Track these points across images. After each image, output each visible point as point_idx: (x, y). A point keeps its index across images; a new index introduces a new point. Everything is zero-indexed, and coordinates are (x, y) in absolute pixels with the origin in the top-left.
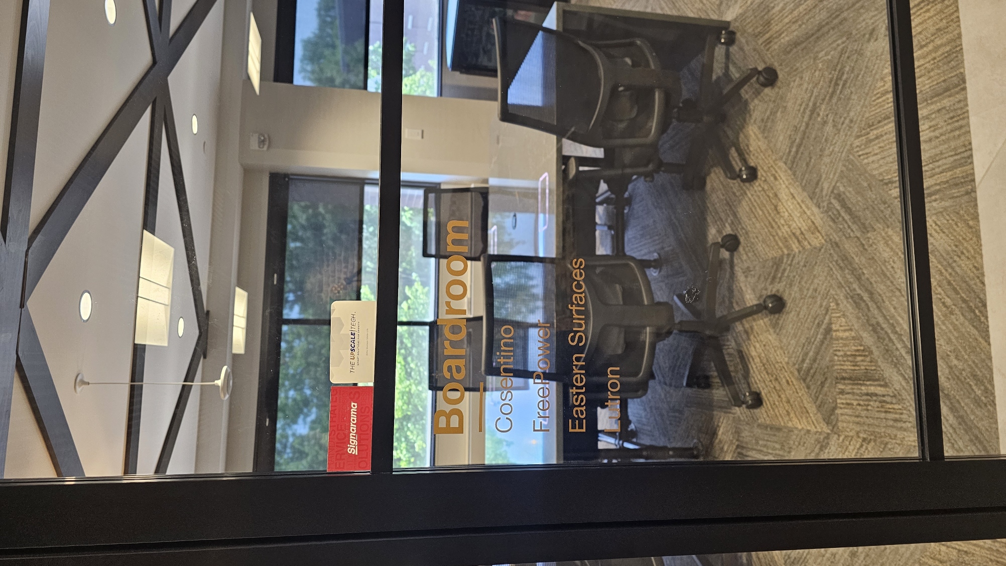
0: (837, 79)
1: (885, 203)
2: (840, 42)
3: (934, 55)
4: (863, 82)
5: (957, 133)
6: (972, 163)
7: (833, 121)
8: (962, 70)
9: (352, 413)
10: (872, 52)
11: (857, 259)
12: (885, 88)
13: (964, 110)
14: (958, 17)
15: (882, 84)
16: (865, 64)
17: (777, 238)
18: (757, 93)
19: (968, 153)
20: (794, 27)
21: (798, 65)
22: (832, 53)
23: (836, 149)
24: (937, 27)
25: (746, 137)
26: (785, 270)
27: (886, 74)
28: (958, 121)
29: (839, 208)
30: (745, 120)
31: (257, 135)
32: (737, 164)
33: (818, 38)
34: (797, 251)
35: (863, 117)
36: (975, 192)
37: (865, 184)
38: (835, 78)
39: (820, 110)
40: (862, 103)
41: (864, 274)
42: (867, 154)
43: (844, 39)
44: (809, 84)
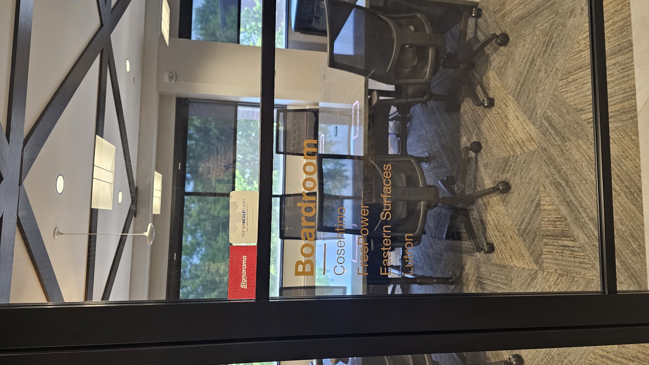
0: (548, 42)
1: (577, 123)
2: (550, 17)
3: (612, 28)
4: (565, 44)
5: (626, 79)
6: (635, 99)
7: (545, 69)
8: (630, 38)
9: (243, 262)
10: (572, 24)
11: (558, 159)
12: (580, 48)
13: (631, 64)
14: (629, 3)
15: (578, 46)
16: (567, 32)
17: (506, 144)
18: (495, 50)
19: (633, 92)
20: (520, 7)
21: (523, 32)
22: (545, 25)
23: (547, 88)
24: (615, 9)
25: (487, 78)
26: (511, 165)
27: (581, 39)
28: (627, 71)
29: (547, 126)
30: (487, 68)
31: (168, 72)
32: (481, 96)
33: (536, 14)
34: (519, 153)
35: (565, 67)
36: (637, 117)
37: (565, 111)
38: (547, 41)
39: (537, 61)
40: (564, 58)
41: (562, 169)
42: (567, 91)
43: (554, 16)
44: (529, 45)
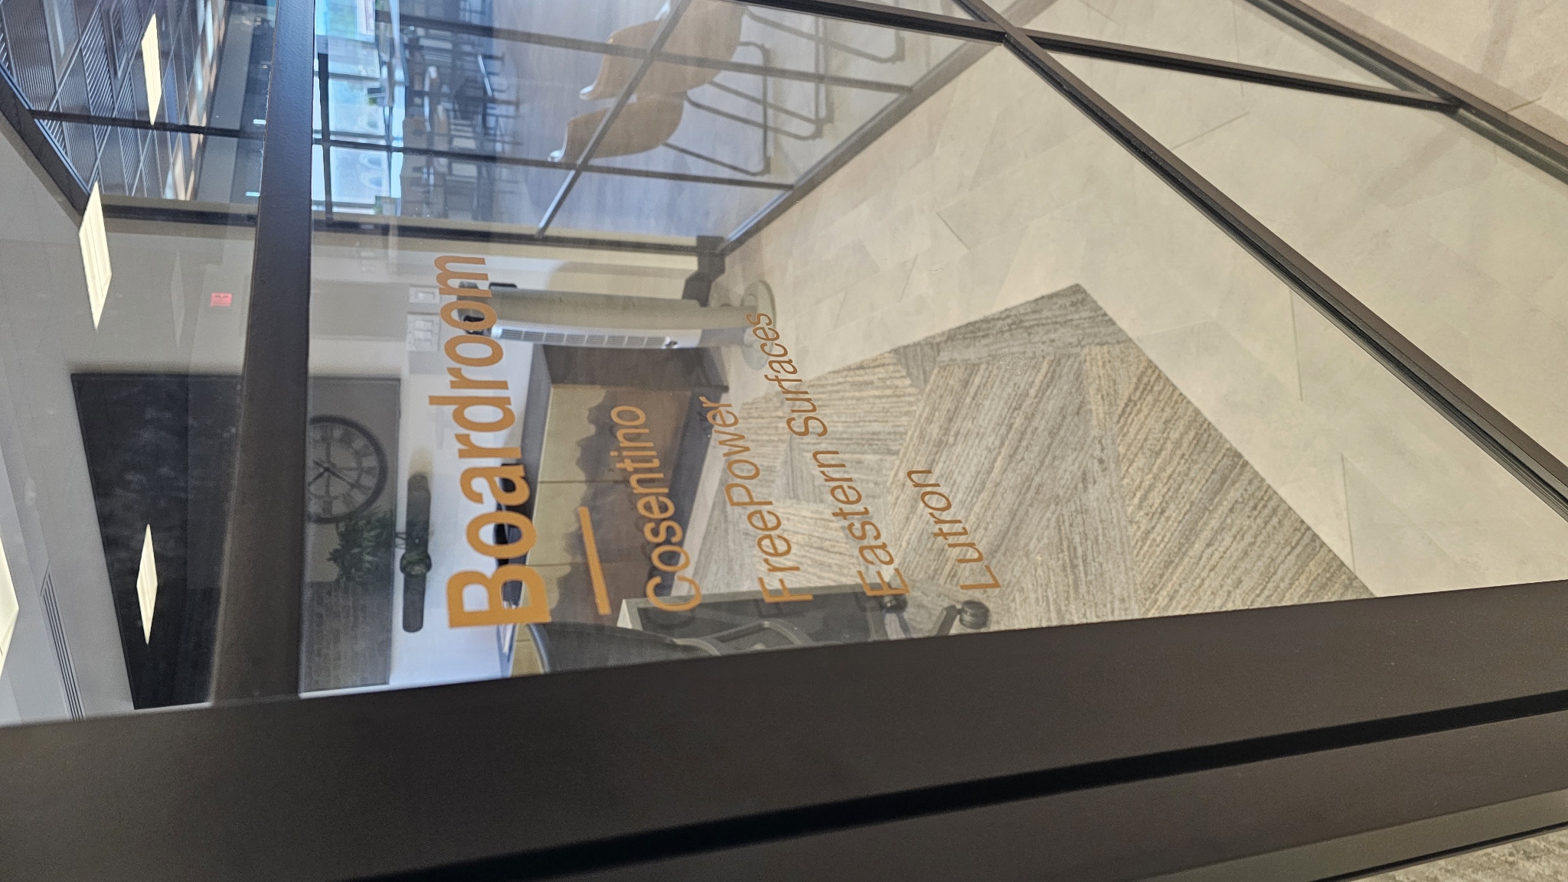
0: (1071, 561)
2: (1048, 515)
3: (1179, 453)
4: (1107, 542)
5: (1275, 520)
6: (1323, 544)
8: (1227, 446)
10: (1098, 499)
12: (1142, 529)
13: (1264, 488)
14: (1181, 394)
15: (1135, 527)
16: (1097, 518)
19: (1309, 534)
21: (1008, 577)
22: (1046, 534)
24: (1163, 420)
27: (1133, 513)
28: (1265, 506)
33: (1017, 528)
35: (1135, 584)
36: (1356, 578)
38: (1068, 561)
39: (1071, 614)
40: (1122, 568)
43: (1053, 507)
44: (1036, 591)
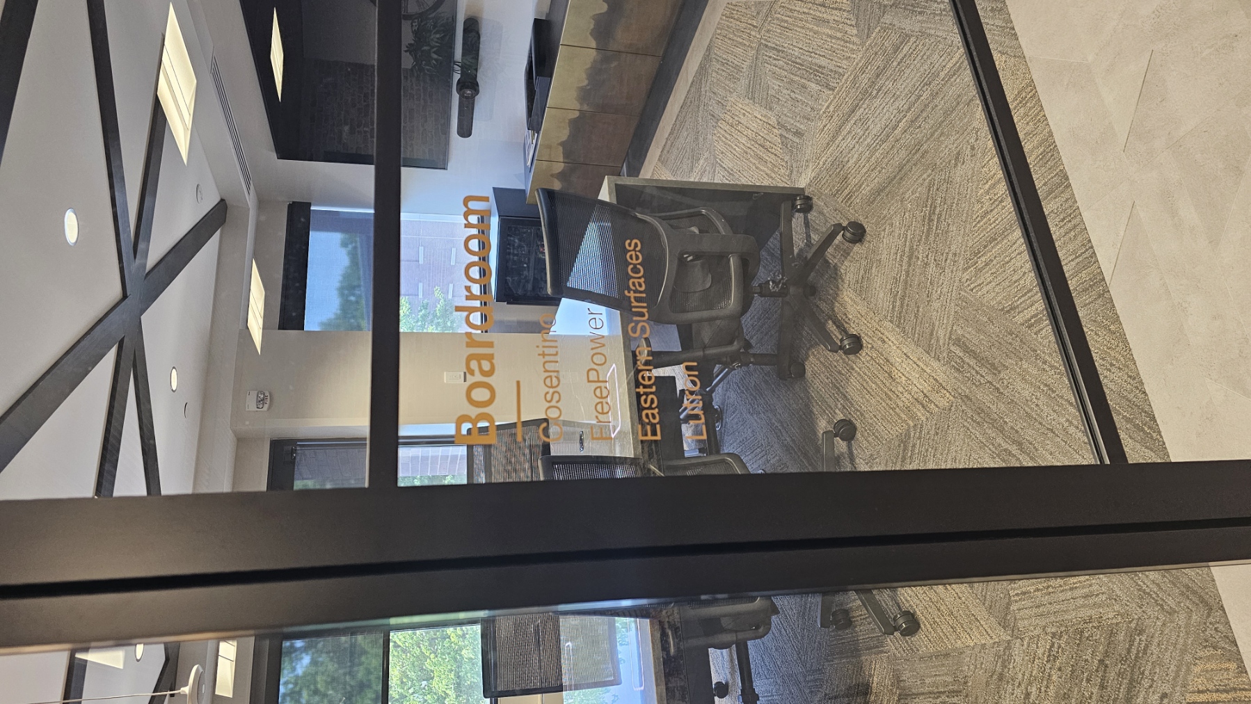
0: (930, 215)
1: (1011, 333)
2: (925, 176)
4: (958, 210)
5: (1073, 233)
6: (1097, 261)
7: (935, 260)
8: (1061, 167)
10: (961, 176)
11: (994, 408)
13: (1074, 208)
14: (1044, 116)
15: (980, 206)
16: (957, 190)
17: (897, 410)
18: (846, 254)
19: (1090, 251)
20: (873, 175)
21: (885, 212)
22: (919, 190)
23: (945, 290)
25: (841, 305)
26: (914, 446)
29: (961, 354)
30: (838, 288)
31: (256, 392)
32: (837, 335)
33: (901, 179)
34: (923, 418)
35: (967, 247)
36: (1109, 291)
37: (985, 319)
38: (927, 215)
39: (918, 252)
40: (962, 232)
41: (1005, 422)
42: (980, 285)
43: (930, 171)
44: (900, 229)
